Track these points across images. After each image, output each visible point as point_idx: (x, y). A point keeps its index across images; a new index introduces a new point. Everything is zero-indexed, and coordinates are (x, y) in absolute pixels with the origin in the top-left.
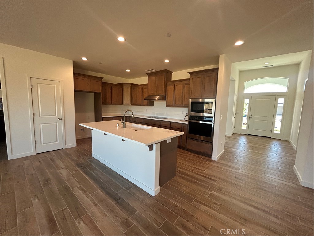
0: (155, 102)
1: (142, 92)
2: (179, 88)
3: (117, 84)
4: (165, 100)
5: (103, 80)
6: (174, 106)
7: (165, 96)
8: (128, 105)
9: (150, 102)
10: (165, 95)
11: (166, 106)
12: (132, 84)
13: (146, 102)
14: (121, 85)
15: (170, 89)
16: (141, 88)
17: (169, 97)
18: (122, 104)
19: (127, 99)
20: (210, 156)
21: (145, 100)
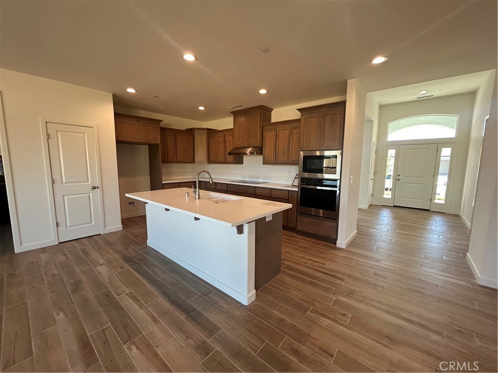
0: (245, 158)
1: (225, 141)
2: (284, 134)
3: (184, 129)
4: (261, 154)
5: (162, 125)
6: (276, 162)
7: (262, 148)
8: (202, 163)
9: (237, 157)
10: (261, 146)
11: (264, 163)
12: (208, 130)
13: (231, 158)
14: (191, 132)
15: (269, 136)
16: (222, 136)
17: (268, 149)
18: (194, 162)
19: (201, 153)
20: (334, 241)
21: (229, 154)
